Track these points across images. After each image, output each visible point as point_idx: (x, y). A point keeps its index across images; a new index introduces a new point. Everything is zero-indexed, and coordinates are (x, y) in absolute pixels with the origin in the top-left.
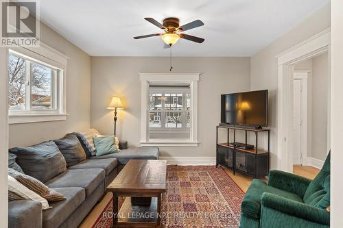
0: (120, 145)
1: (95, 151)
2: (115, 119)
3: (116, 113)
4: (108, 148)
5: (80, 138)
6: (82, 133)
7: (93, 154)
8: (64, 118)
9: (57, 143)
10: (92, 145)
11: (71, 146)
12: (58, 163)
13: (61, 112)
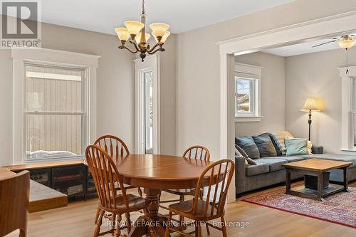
0: (313, 149)
1: (285, 151)
2: (310, 122)
3: (310, 115)
4: (298, 150)
5: (272, 138)
6: (273, 134)
7: (283, 153)
8: (259, 120)
9: (254, 138)
10: (282, 145)
11: (263, 142)
12: (254, 150)
13: (257, 115)
